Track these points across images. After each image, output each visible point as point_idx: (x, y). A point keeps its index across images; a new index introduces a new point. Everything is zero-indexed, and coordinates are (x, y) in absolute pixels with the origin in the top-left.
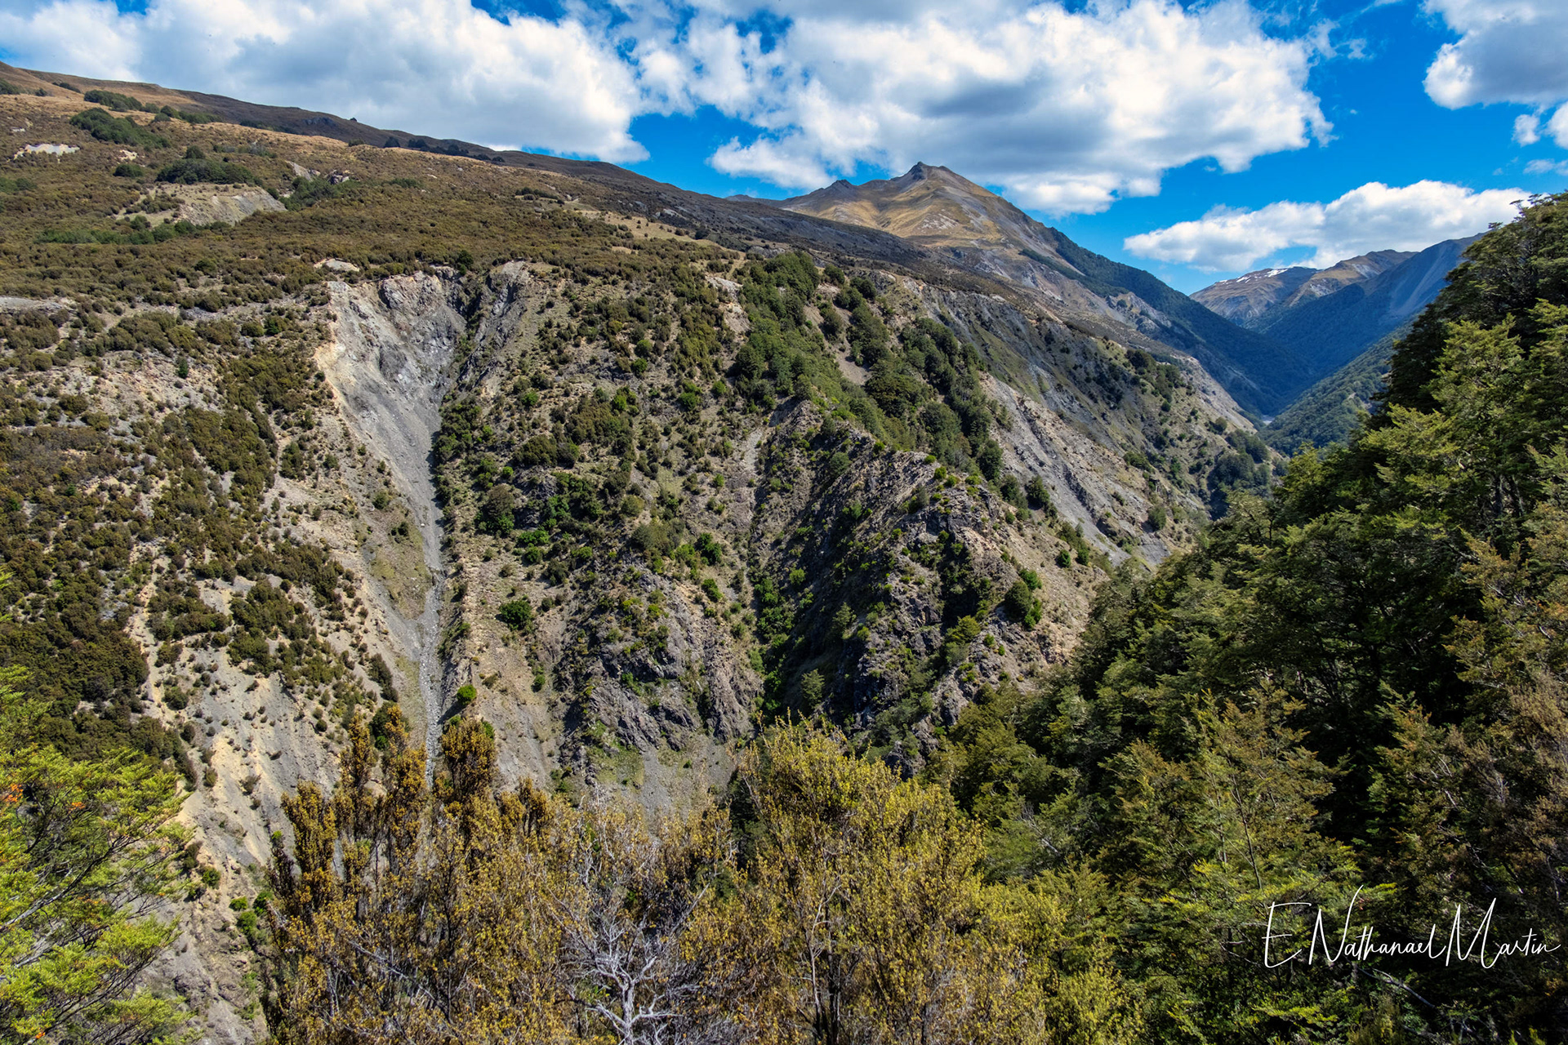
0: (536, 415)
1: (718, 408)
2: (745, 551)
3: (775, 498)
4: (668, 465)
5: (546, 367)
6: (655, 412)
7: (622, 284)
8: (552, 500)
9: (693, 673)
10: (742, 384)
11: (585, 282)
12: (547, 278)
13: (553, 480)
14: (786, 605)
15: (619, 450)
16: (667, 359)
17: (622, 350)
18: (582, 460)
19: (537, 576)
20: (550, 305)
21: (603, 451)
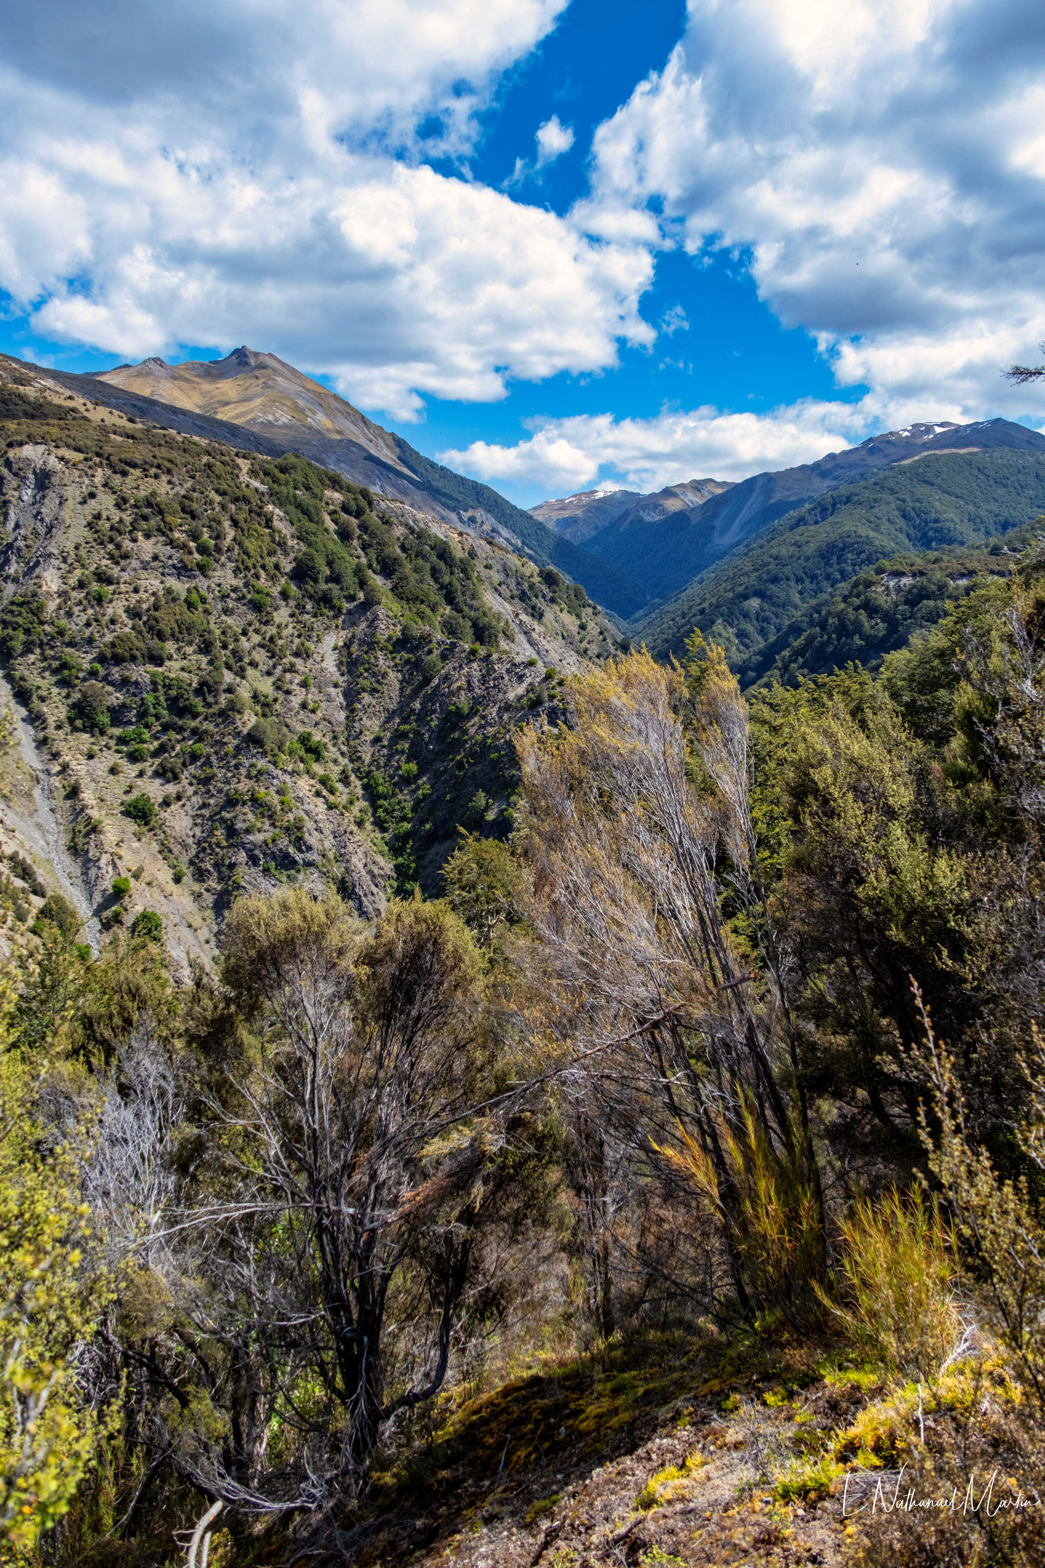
0: (110, 611)
1: (289, 611)
2: (344, 749)
3: (366, 698)
4: (253, 664)
5: (105, 562)
6: (226, 611)
7: (164, 478)
8: (150, 698)
9: (329, 860)
10: (309, 587)
11: (124, 474)
12: (81, 466)
13: (147, 678)
14: (400, 797)
15: (206, 648)
16: (229, 559)
17: (184, 547)
18: (170, 658)
19: (149, 773)
20: (92, 496)
21: (189, 650)
